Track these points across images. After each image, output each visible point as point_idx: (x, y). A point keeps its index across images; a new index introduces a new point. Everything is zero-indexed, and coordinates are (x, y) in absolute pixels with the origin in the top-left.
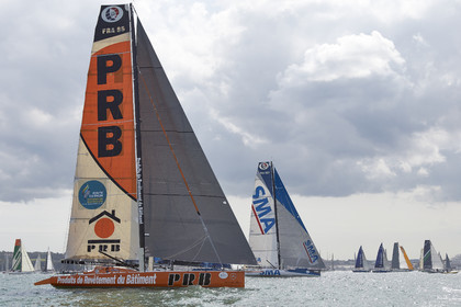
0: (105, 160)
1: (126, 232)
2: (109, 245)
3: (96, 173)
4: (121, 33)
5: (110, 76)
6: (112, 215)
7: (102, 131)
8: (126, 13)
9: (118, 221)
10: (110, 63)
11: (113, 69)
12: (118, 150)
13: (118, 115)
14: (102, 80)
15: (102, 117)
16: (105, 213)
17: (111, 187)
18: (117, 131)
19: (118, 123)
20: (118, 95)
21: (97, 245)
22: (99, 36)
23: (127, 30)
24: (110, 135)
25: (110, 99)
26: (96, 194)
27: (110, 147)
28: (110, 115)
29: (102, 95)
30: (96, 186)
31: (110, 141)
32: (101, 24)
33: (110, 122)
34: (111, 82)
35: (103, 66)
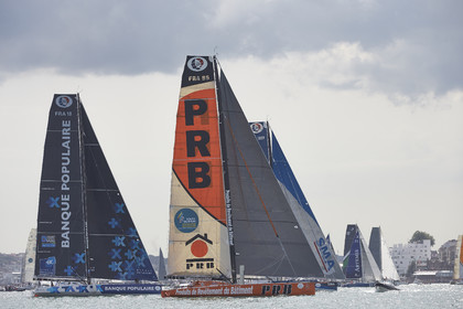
0: (191, 191)
1: (218, 252)
2: (205, 263)
3: (189, 202)
4: (206, 81)
5: (197, 118)
6: (205, 237)
7: (192, 166)
8: (210, 64)
9: (211, 243)
10: (196, 107)
11: (197, 113)
12: (207, 183)
13: (206, 153)
14: (189, 122)
15: (191, 154)
16: (198, 236)
17: (200, 212)
18: (205, 166)
19: (203, 159)
20: (205, 136)
21: (195, 264)
22: (185, 83)
23: (211, 79)
24: (199, 170)
25: (198, 138)
26: (190, 220)
27: (200, 180)
28: (198, 153)
29: (190, 135)
30: (189, 213)
31: (199, 175)
32: (187, 73)
33: (199, 158)
34: (198, 124)
35: (190, 110)
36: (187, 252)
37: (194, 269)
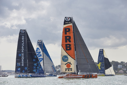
0: (67, 51)
1: (73, 67)
2: (70, 69)
3: (65, 54)
4: (70, 23)
5: (68, 33)
6: (70, 63)
7: (66, 45)
8: (71, 19)
9: (71, 64)
10: (67, 30)
11: (68, 31)
12: (70, 49)
13: (70, 42)
14: (66, 34)
15: (66, 42)
16: (68, 63)
17: (69, 56)
18: (70, 45)
19: (70, 43)
20: (70, 37)
21: (67, 70)
22: (65, 24)
23: (71, 23)
24: (68, 46)
25: (68, 38)
26: (66, 59)
27: (68, 48)
28: (68, 42)
29: (66, 37)
30: (66, 57)
31: (68, 47)
32: (65, 21)
33: (68, 43)
34: (68, 34)
35: (66, 30)
36: (65, 67)
37: (67, 71)
